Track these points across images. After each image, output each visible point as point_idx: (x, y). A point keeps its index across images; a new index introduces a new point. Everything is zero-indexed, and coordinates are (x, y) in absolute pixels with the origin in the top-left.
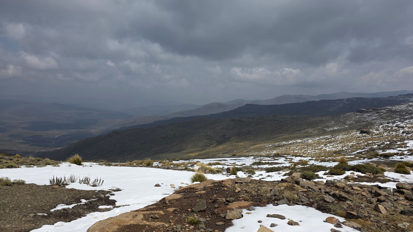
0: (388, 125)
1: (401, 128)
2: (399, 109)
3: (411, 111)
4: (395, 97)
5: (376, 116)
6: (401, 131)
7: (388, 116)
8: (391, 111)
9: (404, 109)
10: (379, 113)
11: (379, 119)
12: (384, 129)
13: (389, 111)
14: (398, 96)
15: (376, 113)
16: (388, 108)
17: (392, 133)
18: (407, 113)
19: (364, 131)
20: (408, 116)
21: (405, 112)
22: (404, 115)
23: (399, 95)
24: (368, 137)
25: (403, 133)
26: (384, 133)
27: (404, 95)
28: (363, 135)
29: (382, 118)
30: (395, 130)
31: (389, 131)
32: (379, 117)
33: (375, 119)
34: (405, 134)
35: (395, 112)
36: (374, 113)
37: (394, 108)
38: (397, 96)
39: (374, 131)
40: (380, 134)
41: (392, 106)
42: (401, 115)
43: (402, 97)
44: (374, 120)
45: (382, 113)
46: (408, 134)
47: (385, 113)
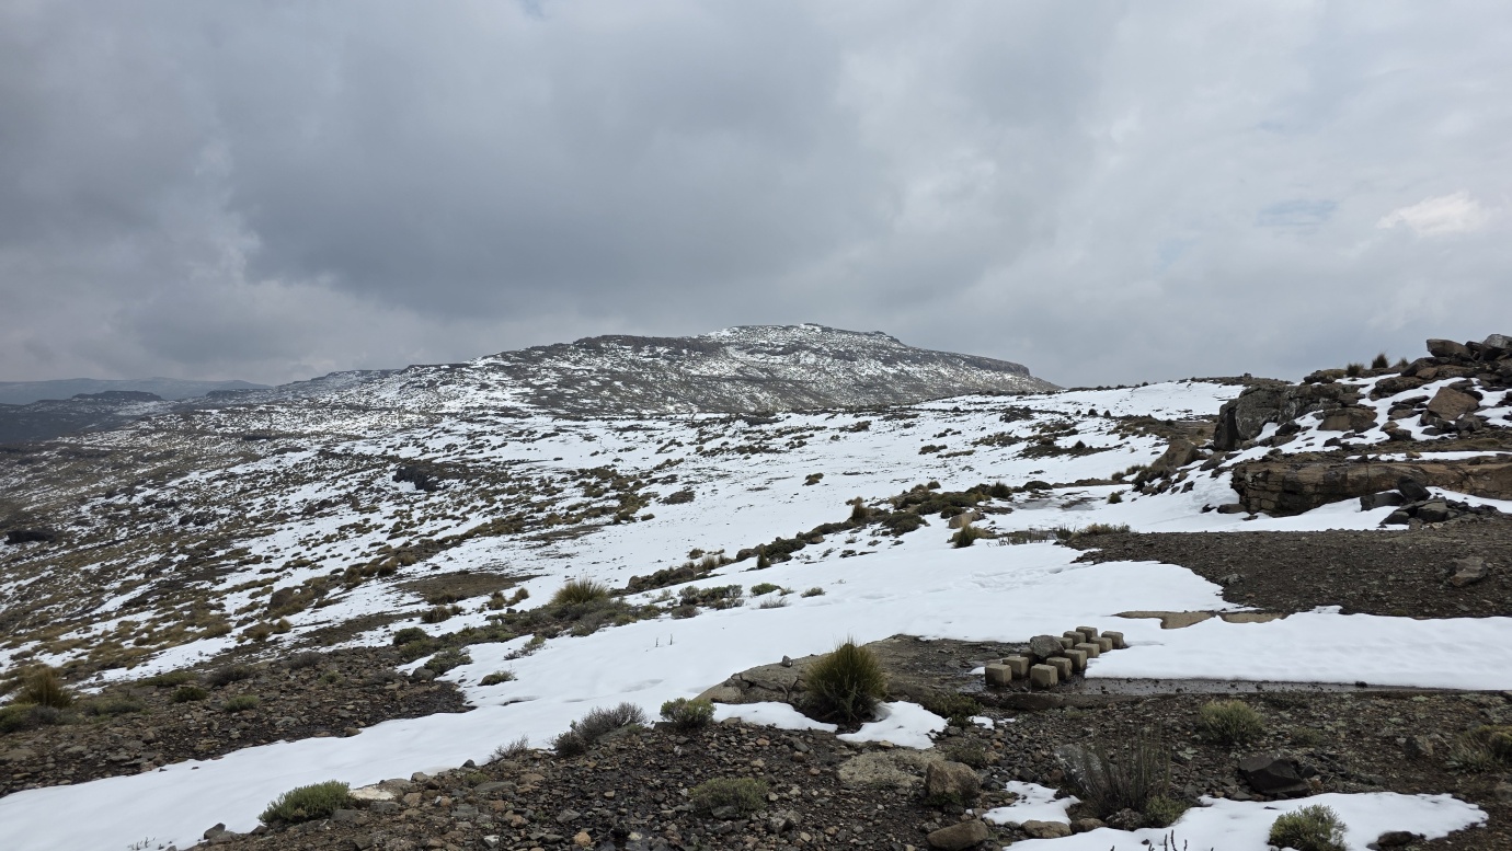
0: (110, 500)
1: (168, 505)
2: (109, 447)
3: (150, 449)
4: (64, 401)
5: (24, 475)
6: (175, 517)
7: (69, 473)
8: (75, 453)
9: (123, 444)
10: (31, 461)
11: (38, 485)
12: (109, 517)
13: (71, 453)
14: (74, 397)
15: (19, 463)
16: (64, 444)
17: (148, 528)
18: (138, 457)
19: (29, 533)
20: (144, 467)
21: (132, 453)
22: (129, 466)
23: (78, 396)
24: (55, 552)
25: (183, 521)
26: (113, 529)
27: (96, 396)
28: (29, 547)
29: (49, 480)
30: (151, 514)
31: (133, 523)
32: (37, 478)
33: (20, 487)
34: (191, 524)
35: (95, 455)
36: (13, 465)
37: (86, 443)
38: (70, 401)
39: (69, 529)
40: (101, 535)
41: (78, 435)
42: (122, 467)
43: (90, 403)
44: (15, 489)
45: (45, 463)
46: (203, 523)
47: (57, 463)
